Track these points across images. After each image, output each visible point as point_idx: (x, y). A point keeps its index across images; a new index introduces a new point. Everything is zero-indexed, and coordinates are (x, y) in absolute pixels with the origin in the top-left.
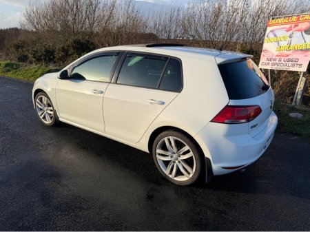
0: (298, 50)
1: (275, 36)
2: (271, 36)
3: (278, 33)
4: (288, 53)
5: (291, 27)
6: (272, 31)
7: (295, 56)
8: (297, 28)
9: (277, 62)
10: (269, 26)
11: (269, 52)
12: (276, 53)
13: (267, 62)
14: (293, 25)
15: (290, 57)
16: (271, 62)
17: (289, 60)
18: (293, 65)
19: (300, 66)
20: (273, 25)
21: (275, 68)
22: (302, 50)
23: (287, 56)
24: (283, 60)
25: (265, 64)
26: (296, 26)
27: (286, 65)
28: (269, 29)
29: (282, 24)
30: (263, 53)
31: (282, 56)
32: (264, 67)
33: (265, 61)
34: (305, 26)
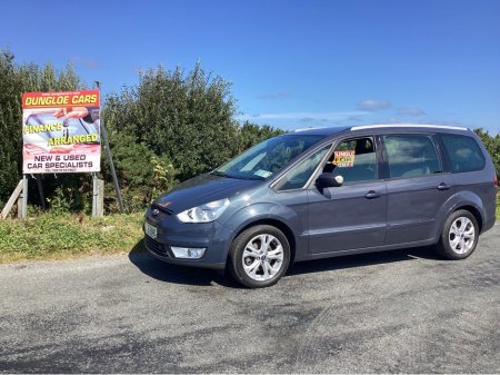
0: (80, 143)
1: (40, 123)
2: (32, 121)
3: (40, 118)
4: (68, 147)
5: (62, 111)
6: (31, 116)
7: (79, 151)
8: (71, 114)
9: (54, 161)
10: (26, 107)
11: (35, 147)
12: (49, 148)
13: (37, 162)
14: (65, 109)
15: (72, 153)
16: (44, 163)
17: (72, 158)
18: (80, 165)
19: (91, 164)
20: (32, 106)
21: (52, 170)
22: (86, 143)
23: (68, 152)
24: (62, 158)
25: (35, 166)
26: (69, 110)
27: (69, 165)
28: (26, 114)
29: (46, 106)
30: (25, 149)
31: (59, 152)
32: (32, 171)
33: (33, 162)
34: (82, 112)
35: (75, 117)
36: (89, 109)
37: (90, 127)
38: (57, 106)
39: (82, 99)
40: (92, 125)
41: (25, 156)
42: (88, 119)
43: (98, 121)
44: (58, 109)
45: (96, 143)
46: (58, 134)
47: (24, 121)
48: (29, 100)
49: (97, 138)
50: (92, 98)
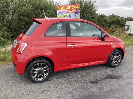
1: (62, 15)
2: (60, 14)
3: (62, 13)
5: (69, 11)
8: (71, 12)
10: (58, 10)
14: (69, 10)
20: (59, 10)
26: (71, 11)
28: (58, 12)
29: (64, 9)
35: (73, 12)
36: (77, 10)
38: (67, 9)
39: (74, 7)
40: (78, 15)
43: (80, 14)
44: (67, 10)
47: (57, 14)
48: (59, 8)
50: (78, 7)
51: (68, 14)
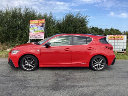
0: (40, 32)
2: (31, 27)
4: (38, 33)
6: (32, 26)
7: (40, 34)
8: (39, 25)
9: (35, 36)
11: (32, 33)
12: (34, 33)
15: (39, 34)
16: (33, 36)
18: (40, 37)
19: (42, 37)
20: (31, 23)
21: (35, 38)
22: (41, 32)
23: (38, 34)
26: (39, 24)
27: (38, 37)
28: (30, 25)
29: (34, 23)
30: (30, 33)
31: (36, 34)
32: (31, 38)
33: (31, 36)
34: (41, 25)
35: (40, 26)
36: (42, 24)
37: (42, 28)
38: (36, 23)
39: (41, 22)
41: (30, 35)
42: (42, 26)
43: (44, 27)
44: (36, 24)
45: (43, 32)
46: (36, 30)
48: (31, 22)
49: (44, 31)
50: (43, 21)
51: (37, 27)
